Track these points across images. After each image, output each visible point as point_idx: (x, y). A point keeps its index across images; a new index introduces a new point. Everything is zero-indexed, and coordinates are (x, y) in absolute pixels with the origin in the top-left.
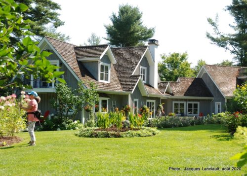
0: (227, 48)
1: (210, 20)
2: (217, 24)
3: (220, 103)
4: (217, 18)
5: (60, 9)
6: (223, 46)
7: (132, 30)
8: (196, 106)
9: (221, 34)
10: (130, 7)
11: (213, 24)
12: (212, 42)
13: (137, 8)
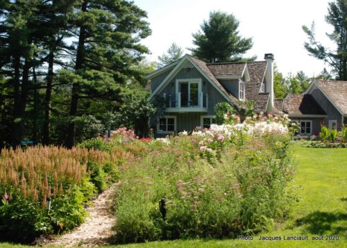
0: (326, 61)
1: (305, 28)
2: (313, 33)
3: (335, 121)
4: (313, 26)
5: (147, 17)
6: (322, 58)
7: (230, 41)
8: (308, 124)
9: (318, 44)
10: (224, 15)
11: (309, 33)
12: (310, 53)
13: (231, 15)
